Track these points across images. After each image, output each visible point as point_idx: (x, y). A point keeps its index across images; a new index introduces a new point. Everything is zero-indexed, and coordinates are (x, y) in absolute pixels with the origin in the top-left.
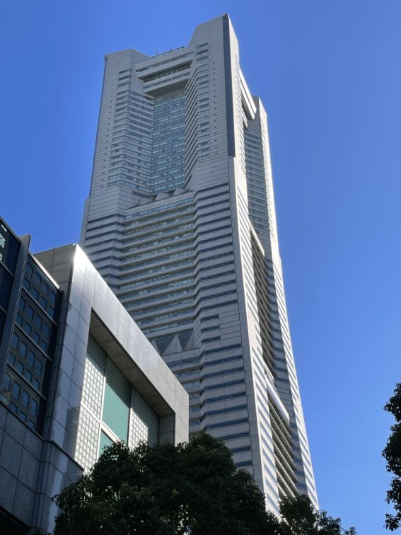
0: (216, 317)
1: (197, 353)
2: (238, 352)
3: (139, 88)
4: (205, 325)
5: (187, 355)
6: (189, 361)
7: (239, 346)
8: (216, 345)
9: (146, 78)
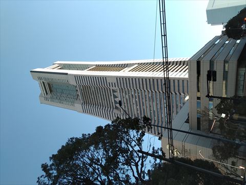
0: (109, 83)
1: (118, 89)
2: (118, 79)
4: (111, 86)
6: (120, 91)
8: (116, 84)
9: (47, 94)
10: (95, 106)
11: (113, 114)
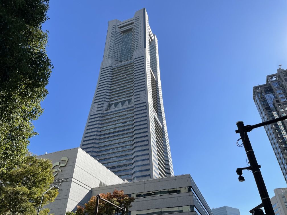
0: (139, 94)
1: (133, 105)
2: (145, 104)
3: (118, 30)
4: (135, 97)
5: (130, 106)
6: (130, 107)
7: (145, 102)
8: (138, 102)
9: (120, 28)
10: (110, 80)
11: (102, 102)
